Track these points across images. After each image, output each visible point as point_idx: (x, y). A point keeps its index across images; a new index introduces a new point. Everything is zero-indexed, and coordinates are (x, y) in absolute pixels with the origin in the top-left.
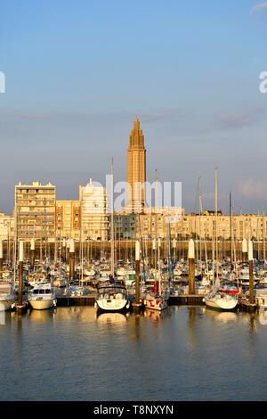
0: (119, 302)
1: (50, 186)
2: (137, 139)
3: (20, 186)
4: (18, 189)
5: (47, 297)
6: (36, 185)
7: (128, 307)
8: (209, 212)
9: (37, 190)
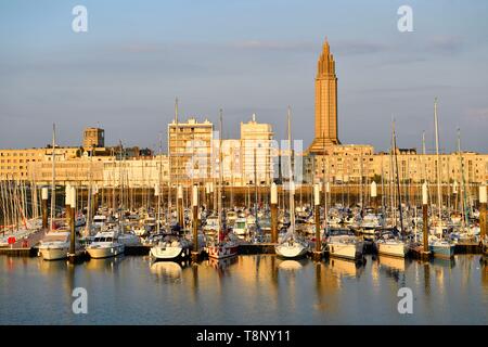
0: (174, 250)
1: (207, 123)
2: (327, 66)
3: (174, 124)
4: (171, 127)
5: (105, 245)
6: (192, 123)
7: (183, 255)
8: (401, 150)
9: (193, 129)
